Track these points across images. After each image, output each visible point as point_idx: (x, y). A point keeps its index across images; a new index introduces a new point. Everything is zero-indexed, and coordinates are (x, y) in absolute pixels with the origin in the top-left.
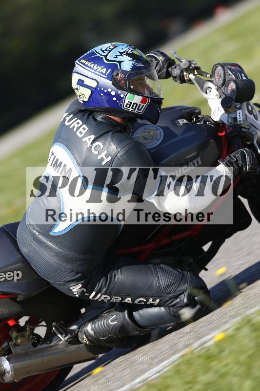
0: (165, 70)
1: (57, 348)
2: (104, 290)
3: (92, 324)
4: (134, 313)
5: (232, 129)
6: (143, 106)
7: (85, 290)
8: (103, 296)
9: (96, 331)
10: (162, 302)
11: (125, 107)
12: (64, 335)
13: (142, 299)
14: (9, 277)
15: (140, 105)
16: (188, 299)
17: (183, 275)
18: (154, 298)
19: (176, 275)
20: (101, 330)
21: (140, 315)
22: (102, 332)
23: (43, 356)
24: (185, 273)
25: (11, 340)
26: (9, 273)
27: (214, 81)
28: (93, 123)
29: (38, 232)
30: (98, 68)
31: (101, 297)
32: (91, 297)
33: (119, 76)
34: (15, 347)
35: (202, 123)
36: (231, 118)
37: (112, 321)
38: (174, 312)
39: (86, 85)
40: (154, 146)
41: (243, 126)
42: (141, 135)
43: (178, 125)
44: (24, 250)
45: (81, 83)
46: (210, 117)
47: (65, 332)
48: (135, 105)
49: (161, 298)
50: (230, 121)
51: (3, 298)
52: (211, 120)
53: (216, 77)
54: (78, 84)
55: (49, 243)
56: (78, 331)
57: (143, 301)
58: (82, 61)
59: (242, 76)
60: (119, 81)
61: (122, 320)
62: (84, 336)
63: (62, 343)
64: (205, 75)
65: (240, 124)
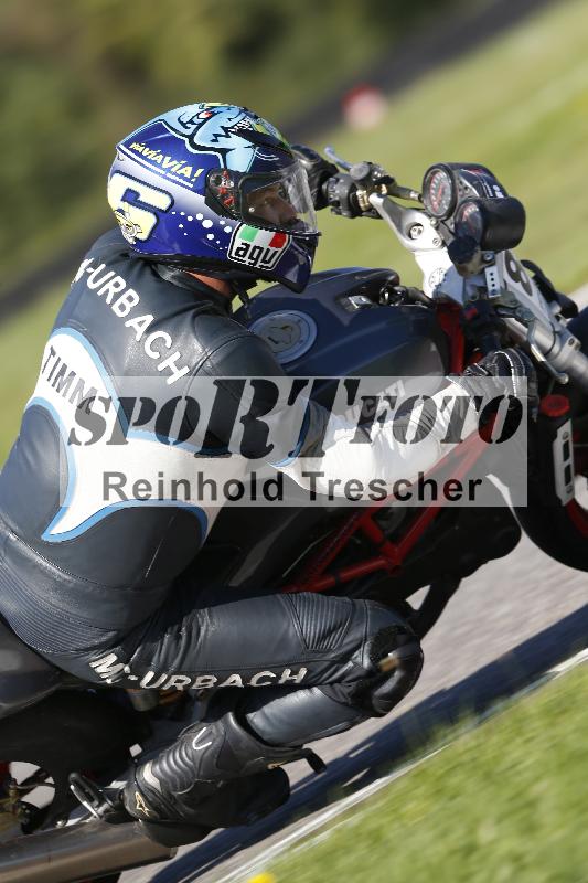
0: (314, 190)
2: (175, 665)
3: (154, 763)
4: (251, 716)
5: (476, 311)
6: (276, 252)
7: (126, 668)
8: (173, 678)
10: (313, 675)
11: (233, 255)
12: (96, 803)
13: (267, 673)
15: (268, 250)
16: (370, 658)
17: (355, 606)
18: (294, 668)
22: (180, 777)
24: (359, 602)
29: (15, 534)
30: (172, 164)
31: (169, 681)
32: (144, 683)
33: (223, 183)
36: (473, 286)
37: (199, 743)
38: (344, 696)
39: (145, 203)
40: (296, 357)
41: (502, 302)
43: (349, 309)
45: (131, 197)
48: (257, 251)
49: (310, 666)
50: (470, 292)
52: (424, 297)
53: (433, 198)
54: (124, 199)
55: (40, 561)
57: (268, 678)
58: (135, 146)
59: (493, 191)
60: (223, 195)
61: (223, 734)
62: (137, 793)
63: (91, 822)
64: (406, 195)
65: (494, 299)
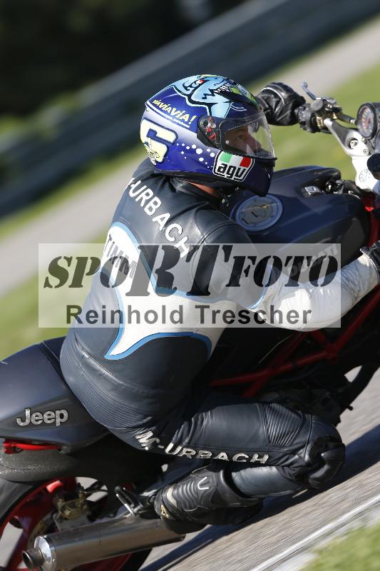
0: (289, 112)
1: (123, 524)
2: (187, 441)
3: (174, 489)
4: (234, 474)
6: (244, 170)
7: (158, 440)
8: (185, 450)
9: (179, 499)
10: (272, 459)
11: (216, 171)
12: (133, 505)
13: (243, 455)
14: (49, 419)
15: (239, 169)
16: (310, 455)
17: (305, 420)
18: (261, 454)
19: (293, 420)
20: (187, 499)
21: (242, 477)
22: (188, 501)
23: (100, 536)
24: (308, 416)
25: (56, 511)
26: (48, 412)
27: (361, 130)
28: (169, 194)
29: (89, 354)
30: (176, 113)
31: (182, 451)
32: (167, 450)
33: (209, 125)
34: (61, 522)
35: (341, 192)
37: (202, 485)
38: (290, 475)
39: (160, 139)
40: (267, 227)
42: (249, 209)
43: (305, 195)
44: (70, 379)
45: (152, 134)
46: (354, 183)
47: (135, 501)
48: (232, 169)
49: (271, 454)
51: (43, 449)
52: (355, 188)
53: (364, 124)
54: (148, 136)
55: (104, 371)
56: (154, 499)
57: (244, 458)
58: (155, 102)
60: (209, 133)
61: (215, 484)
62: (162, 506)
63: (130, 517)
64: (348, 120)
